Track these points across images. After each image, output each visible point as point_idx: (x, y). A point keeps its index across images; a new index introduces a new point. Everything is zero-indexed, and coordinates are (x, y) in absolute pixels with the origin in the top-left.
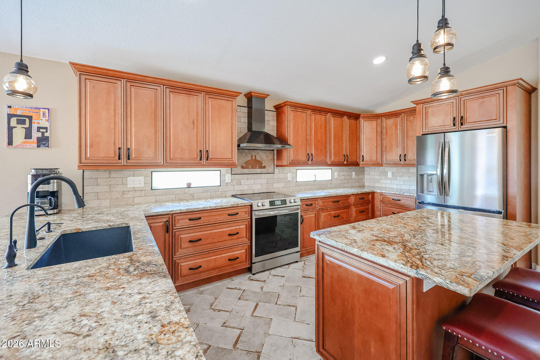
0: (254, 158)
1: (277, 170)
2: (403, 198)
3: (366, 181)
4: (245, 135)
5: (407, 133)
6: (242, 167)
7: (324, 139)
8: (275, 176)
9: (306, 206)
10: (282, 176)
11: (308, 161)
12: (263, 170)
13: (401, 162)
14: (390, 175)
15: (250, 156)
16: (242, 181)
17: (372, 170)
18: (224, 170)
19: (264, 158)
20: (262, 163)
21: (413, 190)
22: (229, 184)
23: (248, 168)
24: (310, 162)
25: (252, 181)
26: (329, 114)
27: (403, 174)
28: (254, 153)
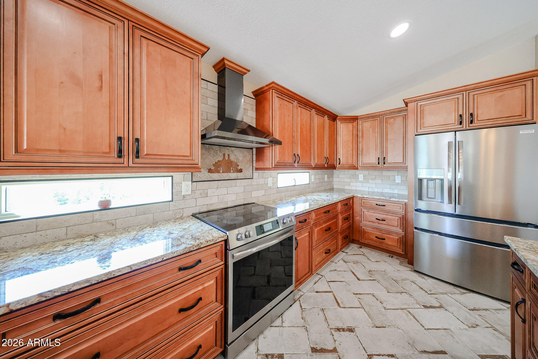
0: (227, 158)
1: (256, 174)
2: (389, 204)
3: (334, 183)
4: (214, 124)
5: (387, 135)
6: (210, 171)
7: (309, 138)
8: (254, 182)
9: (300, 224)
10: (261, 181)
11: (294, 163)
12: (240, 175)
13: (379, 165)
14: (361, 177)
15: (221, 154)
16: (210, 191)
17: (342, 173)
18: (178, 176)
19: (241, 158)
20: (238, 166)
21: (386, 193)
22: (187, 198)
23: (219, 172)
24: (296, 165)
25: (224, 191)
26: (314, 110)
27: (375, 177)
28: (227, 151)
